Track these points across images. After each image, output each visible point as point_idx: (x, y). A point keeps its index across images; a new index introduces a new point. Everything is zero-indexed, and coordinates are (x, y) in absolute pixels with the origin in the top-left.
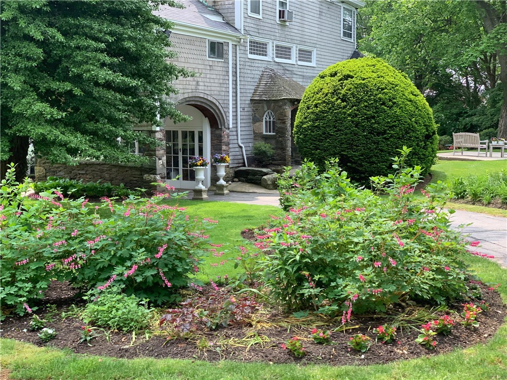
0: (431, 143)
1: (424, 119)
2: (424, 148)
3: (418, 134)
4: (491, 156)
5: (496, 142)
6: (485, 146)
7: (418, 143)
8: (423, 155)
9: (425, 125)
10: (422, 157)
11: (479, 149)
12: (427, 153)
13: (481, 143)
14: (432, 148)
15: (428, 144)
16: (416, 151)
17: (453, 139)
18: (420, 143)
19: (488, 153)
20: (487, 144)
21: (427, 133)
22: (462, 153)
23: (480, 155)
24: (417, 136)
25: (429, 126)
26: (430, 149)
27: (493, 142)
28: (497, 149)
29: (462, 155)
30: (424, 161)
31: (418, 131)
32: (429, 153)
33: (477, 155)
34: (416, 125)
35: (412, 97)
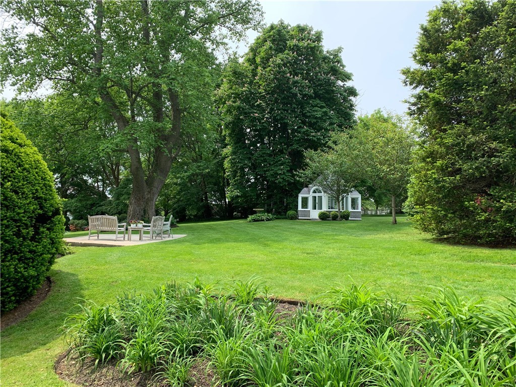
0: (48, 229)
1: (33, 185)
2: (33, 239)
3: (18, 214)
4: (129, 239)
5: (135, 225)
6: (123, 229)
7: (19, 230)
8: (30, 252)
9: (37, 198)
10: (29, 255)
11: (117, 233)
12: (40, 249)
13: (119, 227)
14: (51, 239)
15: (43, 232)
16: (14, 247)
17: (88, 223)
18: (24, 231)
19: (126, 235)
20: (125, 227)
21: (41, 212)
22: (98, 237)
23: (118, 239)
24: (17, 218)
25: (46, 200)
26: (46, 241)
27: (132, 225)
28: (135, 232)
29: (98, 239)
30: (32, 262)
31: (19, 208)
32: (44, 247)
33: (114, 238)
34: (15, 197)
35: (11, 146)
